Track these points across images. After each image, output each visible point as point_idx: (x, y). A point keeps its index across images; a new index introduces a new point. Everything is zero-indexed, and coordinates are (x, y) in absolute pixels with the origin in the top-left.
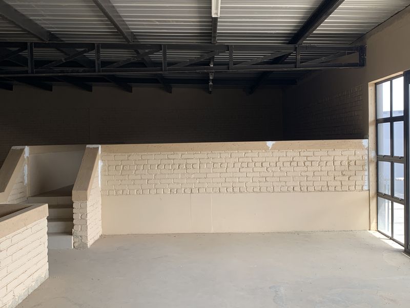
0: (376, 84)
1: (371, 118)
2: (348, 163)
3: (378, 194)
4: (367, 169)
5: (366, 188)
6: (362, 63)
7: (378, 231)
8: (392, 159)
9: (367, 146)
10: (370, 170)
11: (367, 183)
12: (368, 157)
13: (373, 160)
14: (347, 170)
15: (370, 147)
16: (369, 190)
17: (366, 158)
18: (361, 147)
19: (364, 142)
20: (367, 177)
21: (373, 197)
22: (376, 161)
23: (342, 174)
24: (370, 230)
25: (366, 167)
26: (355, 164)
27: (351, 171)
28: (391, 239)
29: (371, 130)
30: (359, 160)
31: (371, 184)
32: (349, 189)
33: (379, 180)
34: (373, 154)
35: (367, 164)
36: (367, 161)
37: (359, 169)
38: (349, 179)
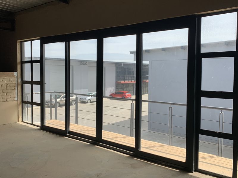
0: (21, 42)
1: (19, 60)
2: (6, 85)
3: (23, 102)
4: (17, 89)
5: (16, 99)
6: (13, 29)
7: (23, 122)
8: (32, 83)
9: (16, 76)
10: (18, 89)
11: (16, 97)
12: (17, 82)
13: (20, 83)
14: (5, 90)
15: (18, 76)
16: (18, 100)
17: (16, 82)
18: (13, 76)
19: (15, 73)
20: (16, 93)
21: (20, 104)
22: (21, 84)
23: (2, 92)
24: (18, 122)
25: (16, 88)
26: (10, 86)
27: (7, 90)
28: (31, 125)
29: (19, 67)
30: (12, 84)
31: (19, 96)
32: (6, 100)
33: (23, 94)
34: (20, 80)
35: (16, 86)
36: (16, 84)
37: (12, 89)
38: (6, 94)
